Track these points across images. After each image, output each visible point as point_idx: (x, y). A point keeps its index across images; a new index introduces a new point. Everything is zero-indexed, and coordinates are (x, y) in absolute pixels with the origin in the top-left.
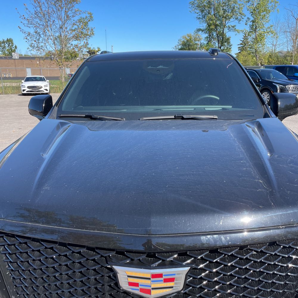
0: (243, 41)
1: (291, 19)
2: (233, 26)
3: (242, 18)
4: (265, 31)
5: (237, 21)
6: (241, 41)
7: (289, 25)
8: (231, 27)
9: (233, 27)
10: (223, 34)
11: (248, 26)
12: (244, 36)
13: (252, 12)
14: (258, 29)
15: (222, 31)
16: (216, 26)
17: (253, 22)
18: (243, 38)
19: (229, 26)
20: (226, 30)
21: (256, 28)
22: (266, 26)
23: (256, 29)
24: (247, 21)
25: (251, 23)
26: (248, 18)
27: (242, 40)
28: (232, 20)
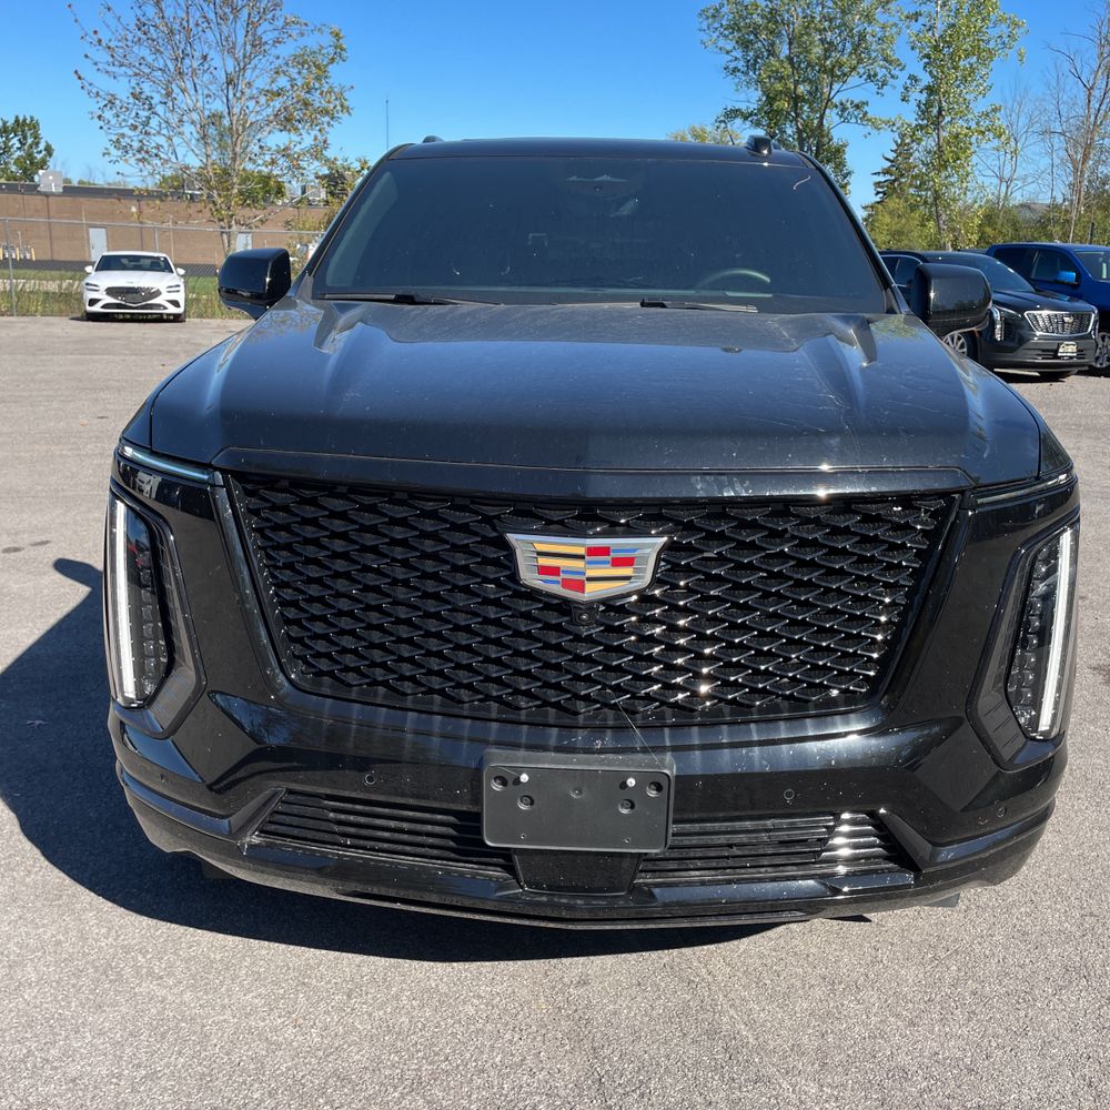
0: (892, 161)
1: (1068, 88)
2: (856, 102)
3: (892, 77)
4: (974, 126)
5: (872, 87)
6: (888, 159)
7: (1061, 107)
8: (848, 105)
9: (857, 107)
10: (820, 132)
11: (913, 105)
12: (896, 142)
13: (928, 56)
14: (948, 119)
15: (816, 122)
16: (796, 100)
17: (931, 90)
18: (895, 151)
19: (842, 104)
20: (831, 117)
21: (940, 112)
22: (980, 106)
23: (941, 119)
24: (906, 89)
25: (923, 97)
26: (914, 79)
27: (892, 156)
28: (853, 80)
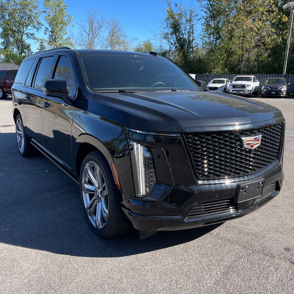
0: (40, 50)
1: (84, 34)
2: (31, 33)
3: (40, 28)
4: (64, 42)
5: (35, 30)
7: (83, 39)
8: (29, 34)
9: (32, 35)
10: (22, 41)
11: (48, 36)
12: (40, 45)
13: (50, 23)
14: (58, 40)
15: (20, 38)
16: (14, 31)
17: (52, 32)
19: (27, 33)
20: (25, 37)
21: (55, 38)
22: (65, 37)
23: (56, 40)
24: (45, 31)
25: (50, 33)
26: (47, 29)
27: (39, 48)
28: (29, 27)
